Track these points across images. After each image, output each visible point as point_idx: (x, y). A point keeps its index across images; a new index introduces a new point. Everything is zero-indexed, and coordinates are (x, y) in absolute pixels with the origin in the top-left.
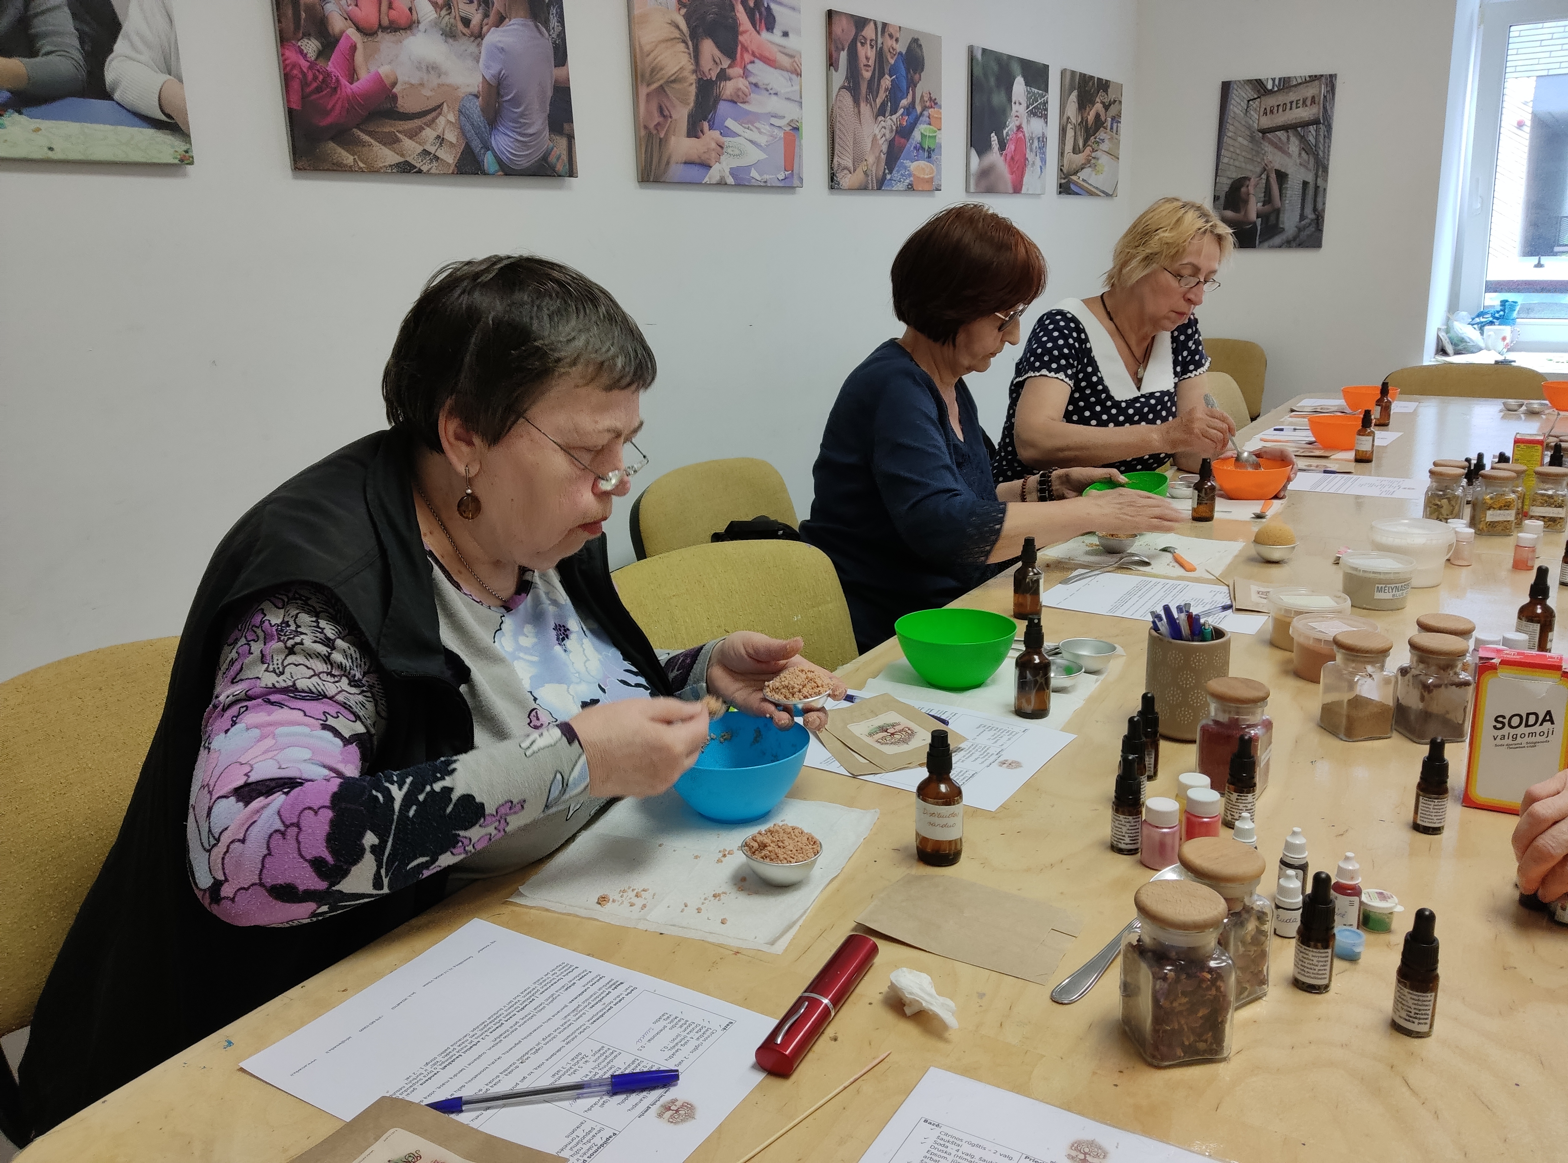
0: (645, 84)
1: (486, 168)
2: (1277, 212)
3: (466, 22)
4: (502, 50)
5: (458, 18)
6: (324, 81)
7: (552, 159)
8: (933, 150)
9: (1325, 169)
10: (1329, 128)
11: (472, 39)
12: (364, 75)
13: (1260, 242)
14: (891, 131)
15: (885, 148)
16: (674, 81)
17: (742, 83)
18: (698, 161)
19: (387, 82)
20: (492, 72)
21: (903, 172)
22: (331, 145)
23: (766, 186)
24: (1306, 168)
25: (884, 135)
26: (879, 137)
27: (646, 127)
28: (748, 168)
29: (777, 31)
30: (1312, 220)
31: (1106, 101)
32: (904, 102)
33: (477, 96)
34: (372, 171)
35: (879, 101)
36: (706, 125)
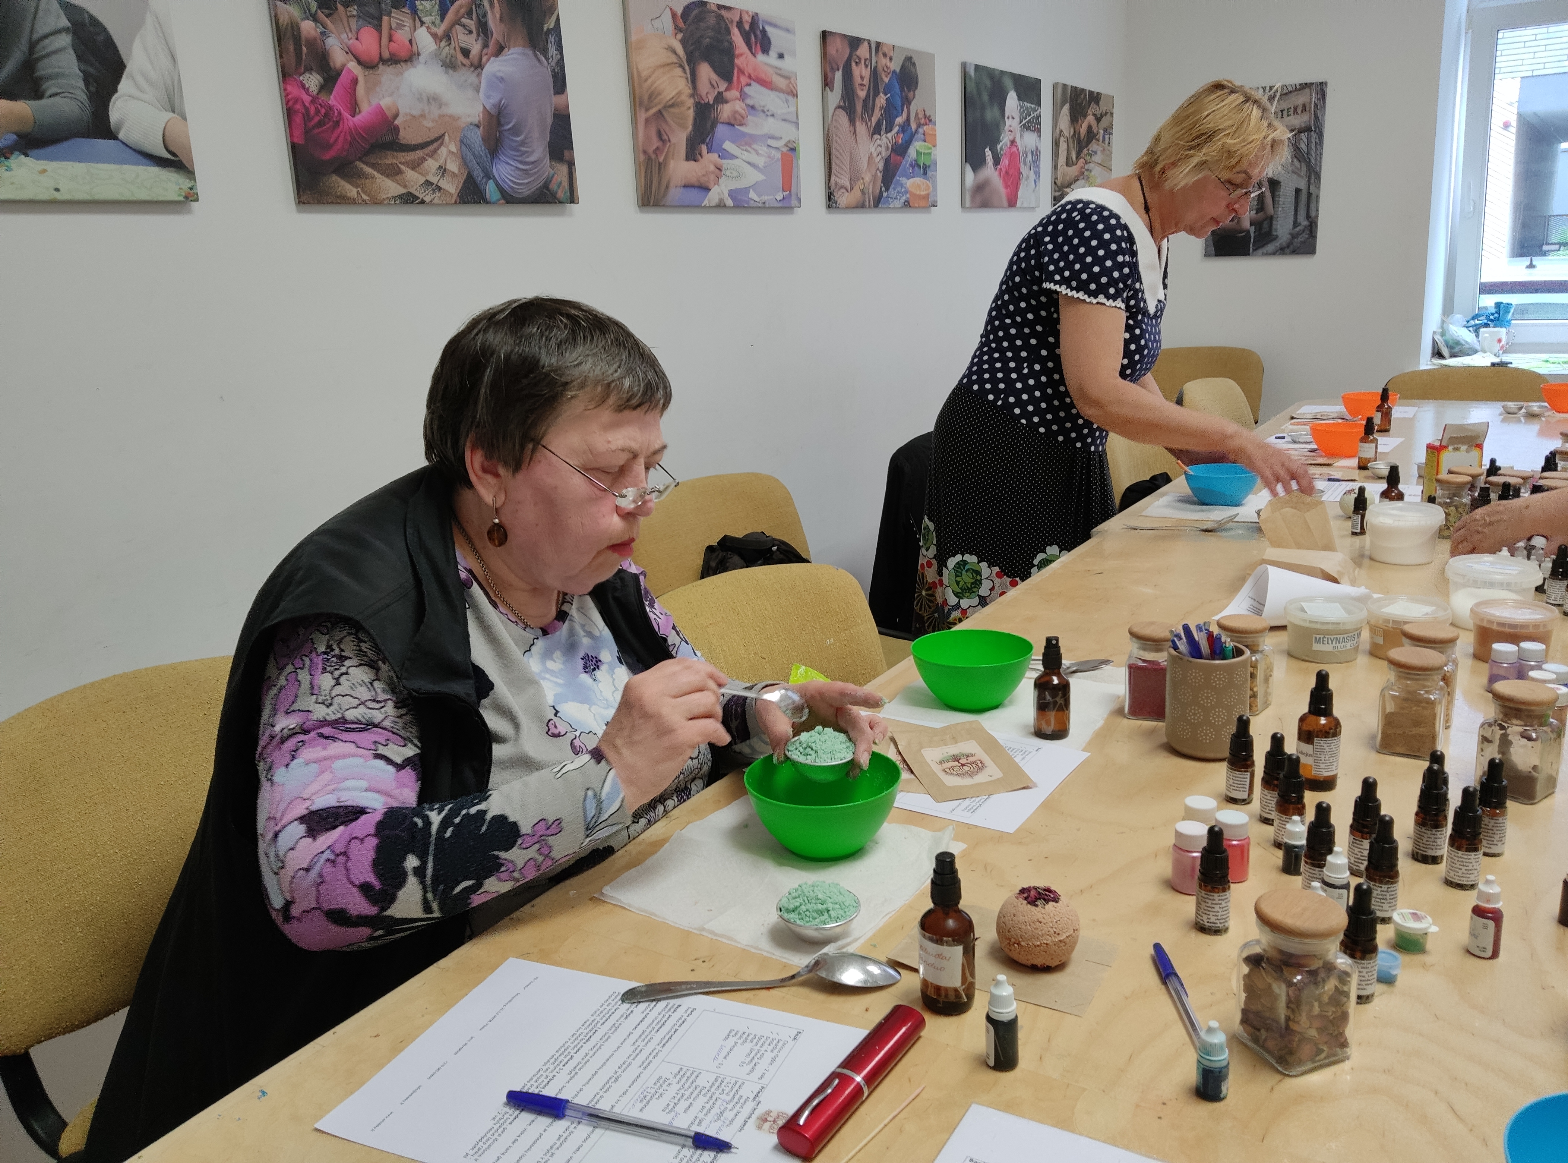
0: (643, 110)
1: (488, 197)
2: (1271, 218)
3: (466, 53)
4: (502, 79)
5: (458, 49)
6: (326, 115)
7: (553, 186)
8: (929, 167)
9: (1318, 177)
10: (1321, 135)
11: (472, 69)
12: (366, 108)
13: (1254, 250)
14: (887, 149)
15: (881, 166)
16: (672, 106)
17: (739, 106)
18: (697, 184)
19: (389, 114)
20: (491, 101)
21: (899, 189)
22: (335, 178)
23: (764, 208)
24: (1299, 175)
25: (880, 153)
26: (875, 155)
27: (645, 152)
28: (746, 190)
29: (773, 53)
30: (1305, 227)
31: (1098, 113)
32: (899, 120)
33: (478, 126)
34: (375, 203)
35: (874, 119)
36: (704, 148)
